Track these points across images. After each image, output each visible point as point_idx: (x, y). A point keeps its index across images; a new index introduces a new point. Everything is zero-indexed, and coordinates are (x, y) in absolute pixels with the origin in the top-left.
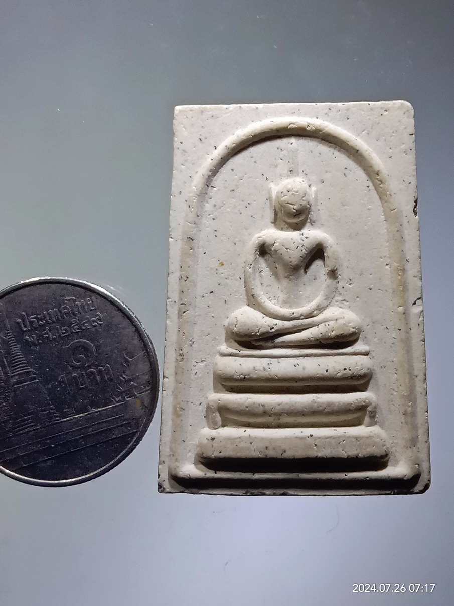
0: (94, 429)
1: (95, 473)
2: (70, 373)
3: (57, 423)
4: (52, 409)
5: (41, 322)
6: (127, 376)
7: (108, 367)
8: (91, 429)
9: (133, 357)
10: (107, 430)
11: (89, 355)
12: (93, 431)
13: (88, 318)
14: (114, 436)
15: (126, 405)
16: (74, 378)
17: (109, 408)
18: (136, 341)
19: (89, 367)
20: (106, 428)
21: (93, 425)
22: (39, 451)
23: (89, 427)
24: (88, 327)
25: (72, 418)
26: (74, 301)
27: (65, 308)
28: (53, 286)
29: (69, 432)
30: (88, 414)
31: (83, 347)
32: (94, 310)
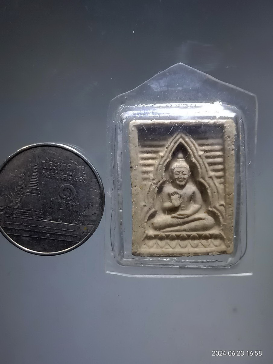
0: (57, 232)
1: (49, 253)
2: (58, 199)
3: (40, 221)
4: (41, 213)
5: (54, 167)
6: (85, 213)
7: (78, 205)
8: (56, 231)
9: (93, 205)
10: (64, 235)
11: (72, 194)
12: (56, 232)
13: (78, 176)
14: (66, 240)
15: (79, 227)
16: (59, 202)
17: (69, 225)
18: (98, 198)
19: (69, 200)
20: (64, 234)
21: (58, 230)
22: (25, 230)
23: (56, 230)
24: (77, 181)
25: (49, 221)
26: (76, 165)
27: (69, 166)
28: (69, 152)
29: (44, 228)
30: (58, 223)
31: (70, 190)
32: (84, 173)
